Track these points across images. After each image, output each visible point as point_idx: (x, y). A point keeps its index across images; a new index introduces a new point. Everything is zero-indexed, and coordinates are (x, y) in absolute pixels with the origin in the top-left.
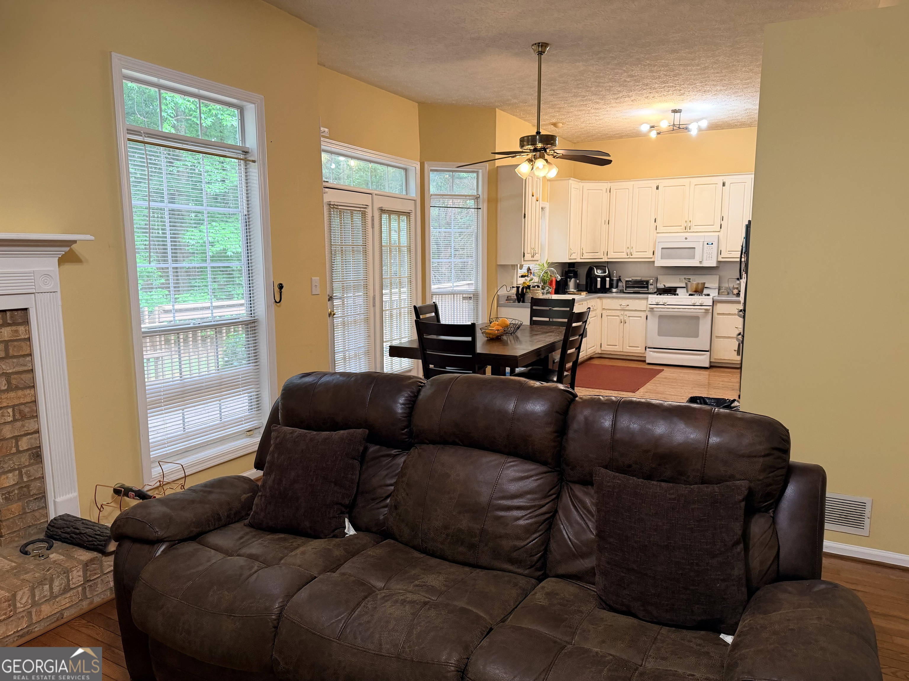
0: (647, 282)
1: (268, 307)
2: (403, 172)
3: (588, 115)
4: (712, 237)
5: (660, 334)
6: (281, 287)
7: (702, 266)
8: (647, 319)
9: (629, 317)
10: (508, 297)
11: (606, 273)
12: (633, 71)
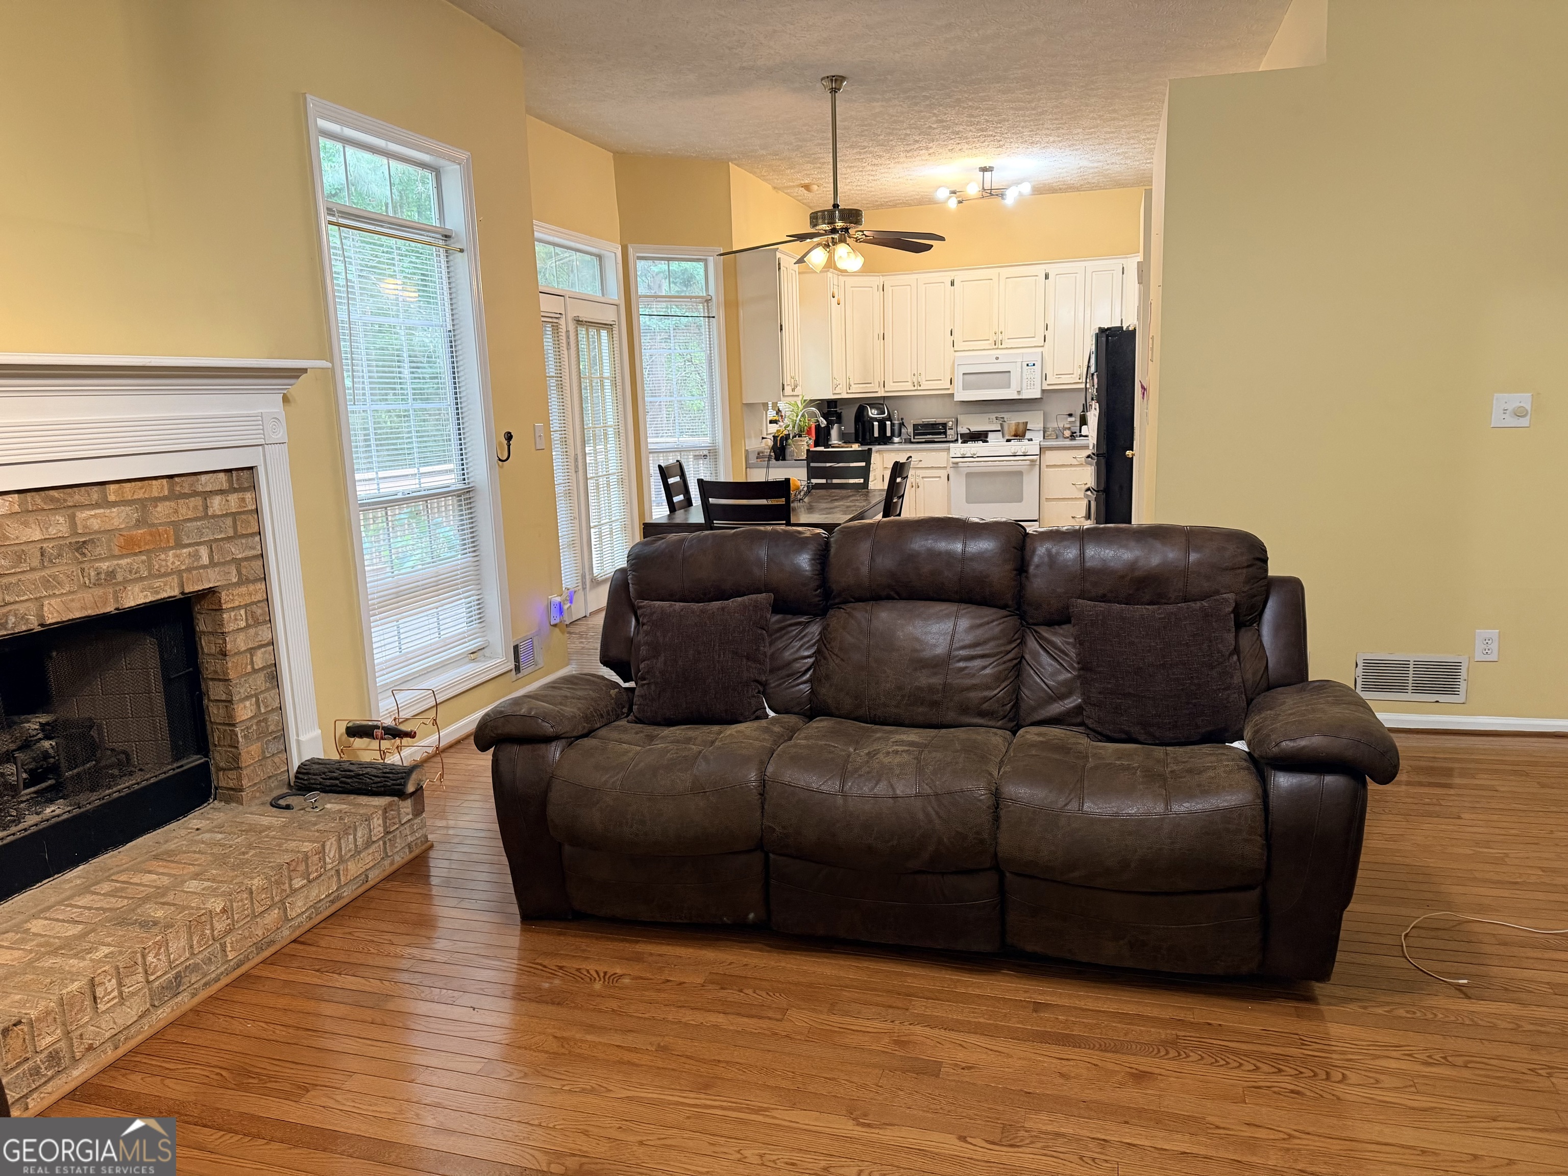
0: (944, 425)
1: (491, 468)
2: (596, 261)
3: (860, 173)
4: (1033, 355)
5: (968, 500)
6: (509, 437)
7: (1020, 397)
8: (948, 479)
9: (923, 477)
10: (759, 454)
11: (884, 413)
12: (945, 114)
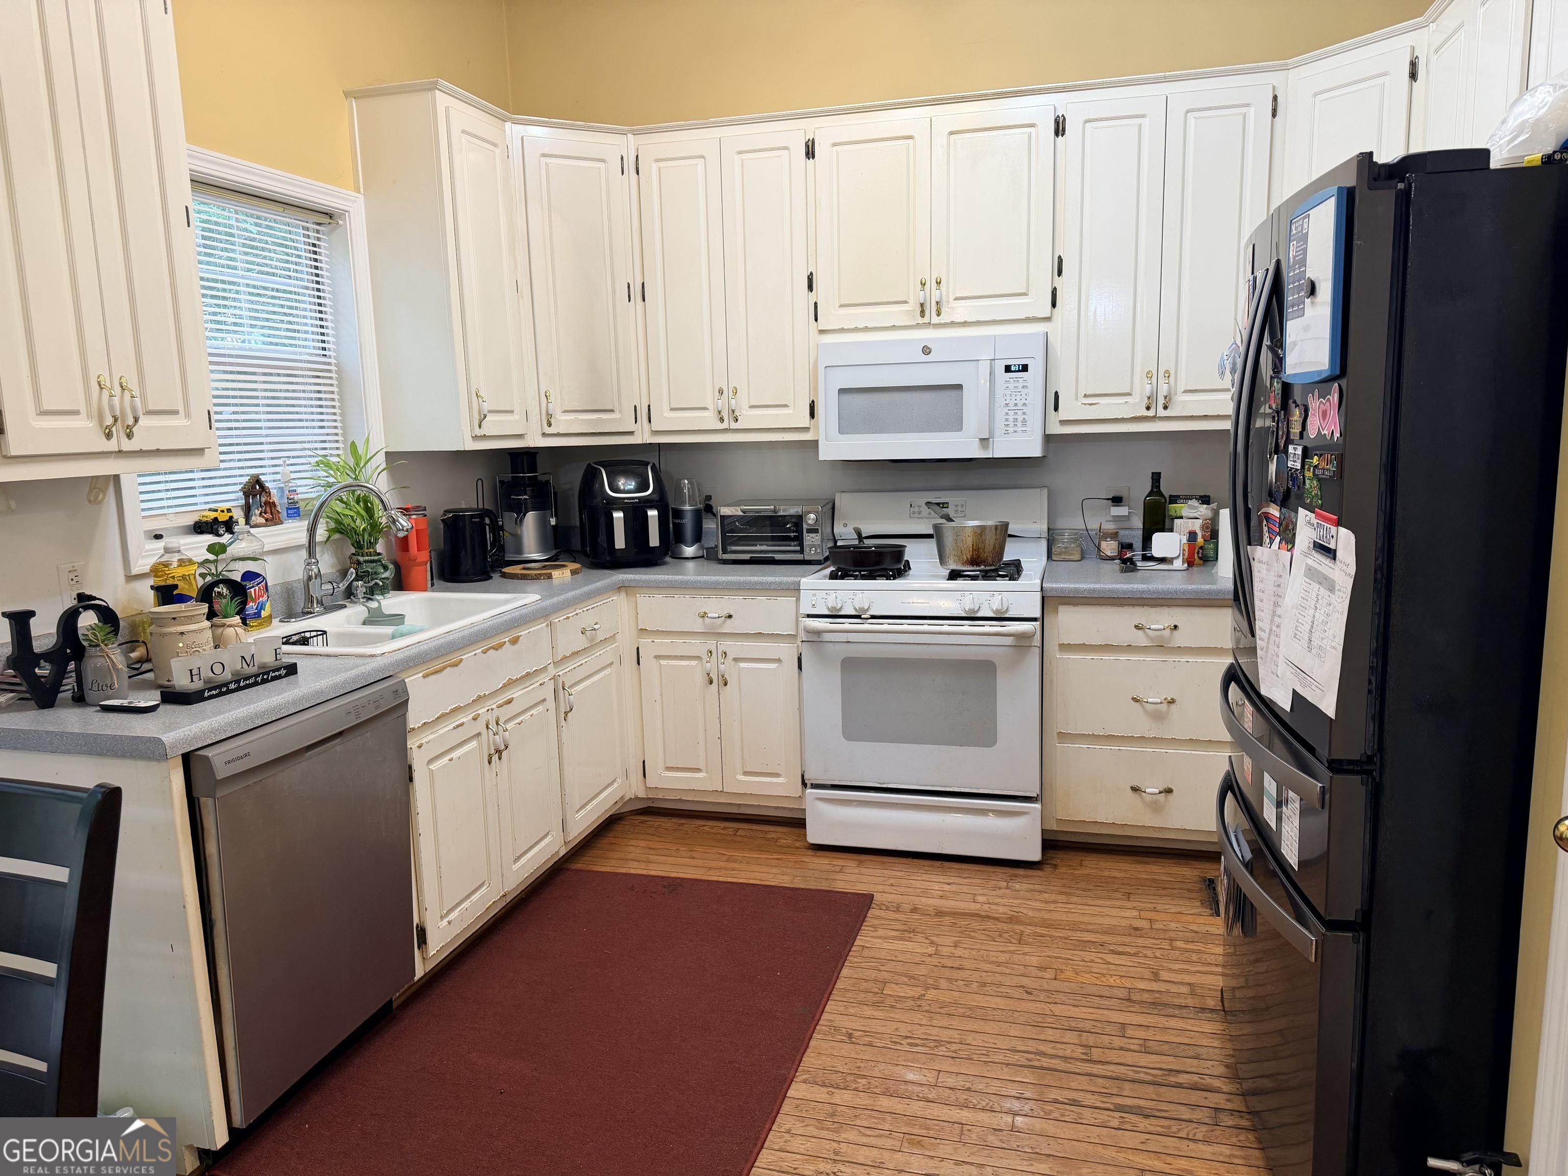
0: (798, 521)
4: (1023, 342)
5: (851, 732)
7: (988, 455)
8: (800, 667)
9: (736, 660)
11: (647, 489)
